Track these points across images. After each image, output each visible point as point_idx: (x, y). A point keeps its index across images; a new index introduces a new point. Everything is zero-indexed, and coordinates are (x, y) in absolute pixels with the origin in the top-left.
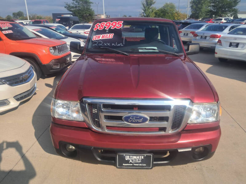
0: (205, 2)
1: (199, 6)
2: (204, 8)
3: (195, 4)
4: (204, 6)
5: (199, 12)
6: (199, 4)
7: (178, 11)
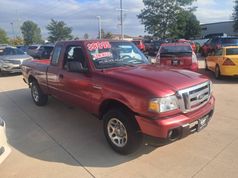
0: (35, 29)
1: (30, 32)
2: (35, 34)
3: (25, 30)
4: (35, 32)
5: (32, 38)
6: (29, 30)
7: (19, 36)
